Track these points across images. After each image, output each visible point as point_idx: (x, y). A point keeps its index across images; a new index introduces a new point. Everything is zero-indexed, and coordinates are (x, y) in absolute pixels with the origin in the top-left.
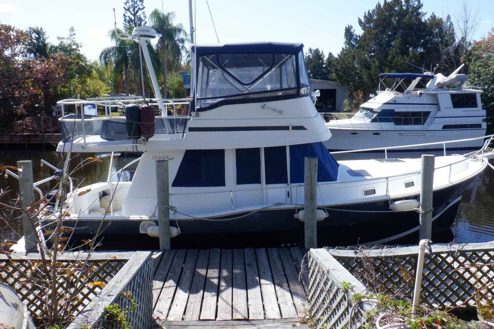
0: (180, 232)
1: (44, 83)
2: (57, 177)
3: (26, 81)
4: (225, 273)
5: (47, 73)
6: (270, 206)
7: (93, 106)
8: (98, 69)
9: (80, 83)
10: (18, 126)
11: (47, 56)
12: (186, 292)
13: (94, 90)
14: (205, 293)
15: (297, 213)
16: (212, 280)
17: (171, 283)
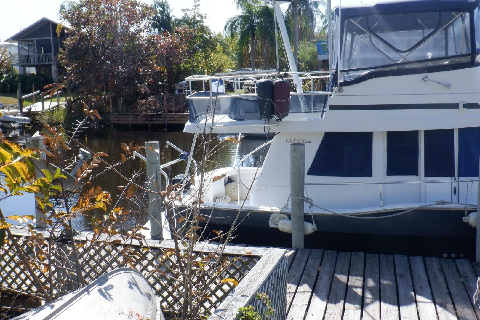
0: (316, 229)
1: (167, 59)
2: (182, 160)
3: (151, 57)
4: (371, 283)
5: (171, 48)
6: (430, 204)
7: (221, 82)
8: (222, 41)
9: (203, 58)
10: (142, 106)
11: (170, 30)
12: (323, 300)
13: (218, 65)
14: (347, 304)
15: (466, 216)
16: (355, 290)
17: (305, 287)
